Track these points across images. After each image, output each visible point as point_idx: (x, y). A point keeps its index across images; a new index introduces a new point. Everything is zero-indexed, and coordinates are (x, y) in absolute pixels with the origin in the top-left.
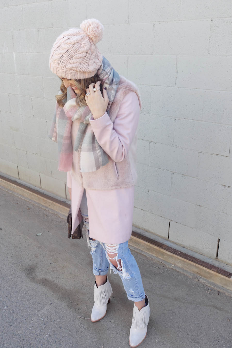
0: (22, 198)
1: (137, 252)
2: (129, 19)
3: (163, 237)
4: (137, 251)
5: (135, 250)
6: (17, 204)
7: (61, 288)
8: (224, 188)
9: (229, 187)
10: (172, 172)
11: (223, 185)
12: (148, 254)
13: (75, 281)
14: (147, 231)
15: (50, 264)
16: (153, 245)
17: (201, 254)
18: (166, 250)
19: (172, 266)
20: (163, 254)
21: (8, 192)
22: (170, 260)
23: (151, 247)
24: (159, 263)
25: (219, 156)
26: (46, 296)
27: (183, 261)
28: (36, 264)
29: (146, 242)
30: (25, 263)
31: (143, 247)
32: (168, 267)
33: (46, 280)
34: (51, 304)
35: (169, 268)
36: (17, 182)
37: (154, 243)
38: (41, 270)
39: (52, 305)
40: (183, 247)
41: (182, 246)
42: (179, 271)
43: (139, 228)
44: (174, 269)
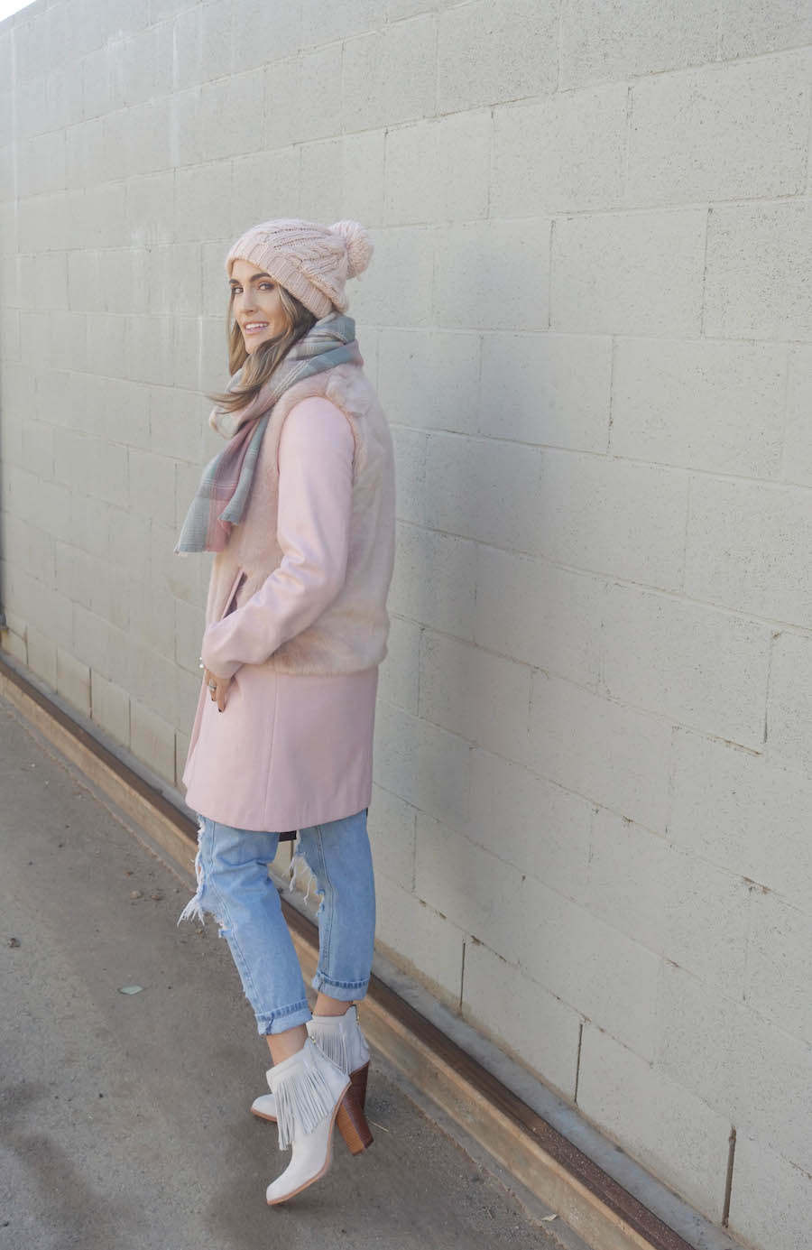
0: (155, 856)
1: (444, 1136)
2: (489, 203)
3: (559, 1090)
4: (445, 1130)
5: (440, 1126)
6: (130, 873)
7: (77, 1185)
8: (748, 892)
9: (765, 890)
10: (594, 803)
11: (747, 879)
12: (483, 1150)
13: (142, 1175)
14: (511, 1057)
15: (98, 1095)
16: (498, 1111)
17: (675, 1195)
18: (538, 1143)
19: (545, 1218)
20: (528, 1159)
21: (124, 828)
22: (546, 1192)
23: (493, 1121)
24: (502, 1195)
25: (733, 747)
26: (9, 1195)
27: (586, 1202)
28: (52, 1084)
29: (479, 1097)
30: (17, 1071)
31: (469, 1119)
32: (530, 1221)
33: (45, 1143)
34: (6, 1225)
35: (531, 1224)
36: (163, 794)
37: (506, 1105)
38: (54, 1107)
39: (8, 1227)
40: (619, 1149)
41: (618, 1144)
42: (562, 1246)
43: (490, 1040)
44: (547, 1231)
